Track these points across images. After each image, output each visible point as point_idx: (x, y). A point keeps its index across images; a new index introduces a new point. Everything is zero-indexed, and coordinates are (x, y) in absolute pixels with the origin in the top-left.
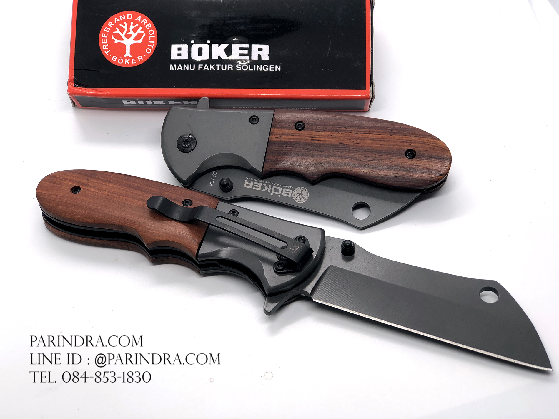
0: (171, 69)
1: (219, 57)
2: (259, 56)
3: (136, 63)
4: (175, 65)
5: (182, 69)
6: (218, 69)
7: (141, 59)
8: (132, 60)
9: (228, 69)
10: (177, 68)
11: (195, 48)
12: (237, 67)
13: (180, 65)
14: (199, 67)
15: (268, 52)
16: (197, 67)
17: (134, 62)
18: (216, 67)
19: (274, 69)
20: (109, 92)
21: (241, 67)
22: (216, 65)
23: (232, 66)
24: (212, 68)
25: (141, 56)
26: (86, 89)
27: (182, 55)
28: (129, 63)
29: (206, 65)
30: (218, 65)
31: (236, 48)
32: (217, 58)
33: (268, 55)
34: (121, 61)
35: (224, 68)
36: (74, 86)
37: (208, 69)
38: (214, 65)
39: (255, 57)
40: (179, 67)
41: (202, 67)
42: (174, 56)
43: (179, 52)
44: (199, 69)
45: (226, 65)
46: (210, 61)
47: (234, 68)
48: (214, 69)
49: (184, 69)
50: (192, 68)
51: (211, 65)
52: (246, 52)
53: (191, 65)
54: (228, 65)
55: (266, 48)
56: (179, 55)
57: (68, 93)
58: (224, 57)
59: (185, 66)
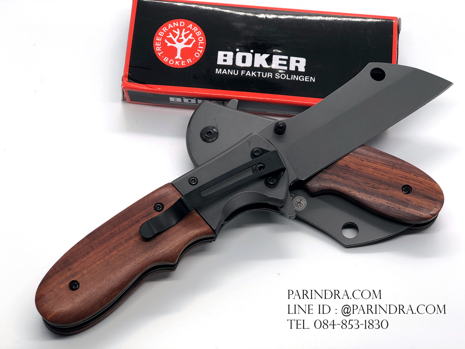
0: (216, 73)
1: (261, 65)
2: (297, 68)
3: (185, 64)
4: (221, 70)
5: (226, 73)
6: (259, 76)
7: (190, 62)
8: (182, 61)
9: (268, 77)
10: (222, 72)
11: (239, 55)
12: (276, 75)
13: (225, 70)
14: (242, 73)
15: (305, 65)
16: (240, 73)
17: (183, 64)
18: (257, 74)
19: (309, 80)
20: (159, 88)
21: (280, 76)
22: (258, 72)
23: (272, 74)
24: (253, 75)
25: (190, 59)
26: (139, 84)
27: (227, 61)
28: (179, 64)
29: (249, 72)
30: (259, 73)
31: (276, 58)
32: (259, 66)
33: (305, 67)
34: (171, 62)
35: (264, 75)
36: (128, 81)
37: (250, 75)
38: (255, 72)
39: (292, 68)
40: (224, 71)
41: (244, 73)
42: (220, 61)
43: (225, 58)
44: (242, 75)
45: (266, 73)
46: (252, 68)
47: (274, 76)
48: (255, 76)
49: (228, 74)
50: (236, 73)
51: (253, 72)
52: (285, 63)
53: (234, 70)
54: (269, 73)
55: (303, 61)
56: (225, 61)
57: (123, 87)
58: (265, 65)
59: (229, 70)
